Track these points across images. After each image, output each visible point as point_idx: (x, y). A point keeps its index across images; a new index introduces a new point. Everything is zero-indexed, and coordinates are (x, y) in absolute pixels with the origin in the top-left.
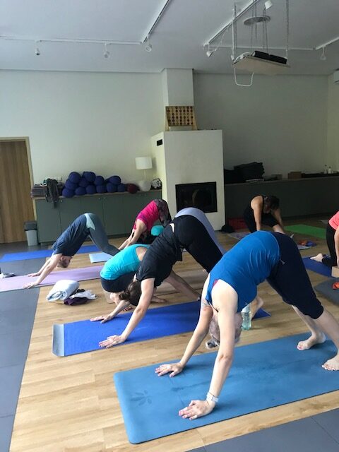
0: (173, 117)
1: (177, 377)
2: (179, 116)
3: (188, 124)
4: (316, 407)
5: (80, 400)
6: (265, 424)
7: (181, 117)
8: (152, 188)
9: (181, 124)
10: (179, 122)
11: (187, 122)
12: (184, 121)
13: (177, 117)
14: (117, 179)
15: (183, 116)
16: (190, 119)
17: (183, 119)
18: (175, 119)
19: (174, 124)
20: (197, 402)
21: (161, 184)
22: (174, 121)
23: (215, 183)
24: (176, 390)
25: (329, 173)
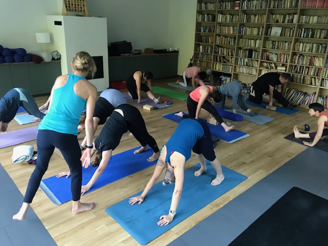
0: (69, 4)
1: (143, 204)
2: (74, 4)
3: (81, 10)
4: (217, 205)
5: (95, 230)
6: (200, 219)
7: (75, 5)
8: (53, 59)
9: (76, 10)
10: (74, 9)
11: (80, 9)
12: (78, 8)
13: (72, 5)
14: (23, 50)
15: (77, 4)
16: (82, 7)
17: (77, 6)
18: (71, 6)
19: (70, 9)
20: (164, 216)
21: (60, 56)
22: (69, 7)
23: (102, 57)
24: (148, 211)
25: (170, 50)
